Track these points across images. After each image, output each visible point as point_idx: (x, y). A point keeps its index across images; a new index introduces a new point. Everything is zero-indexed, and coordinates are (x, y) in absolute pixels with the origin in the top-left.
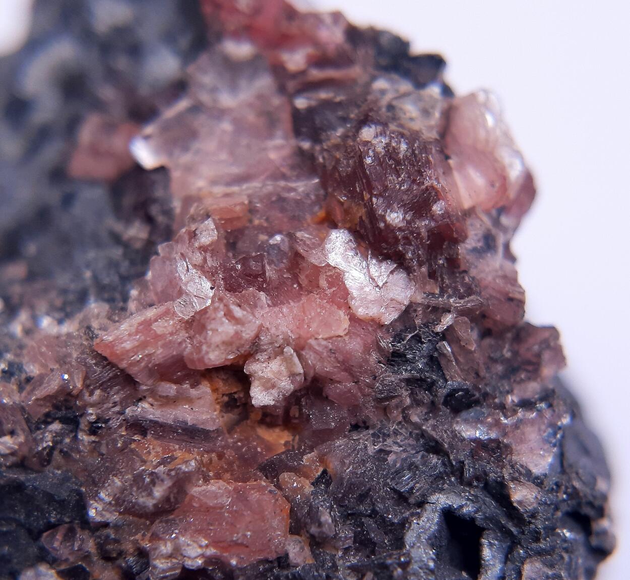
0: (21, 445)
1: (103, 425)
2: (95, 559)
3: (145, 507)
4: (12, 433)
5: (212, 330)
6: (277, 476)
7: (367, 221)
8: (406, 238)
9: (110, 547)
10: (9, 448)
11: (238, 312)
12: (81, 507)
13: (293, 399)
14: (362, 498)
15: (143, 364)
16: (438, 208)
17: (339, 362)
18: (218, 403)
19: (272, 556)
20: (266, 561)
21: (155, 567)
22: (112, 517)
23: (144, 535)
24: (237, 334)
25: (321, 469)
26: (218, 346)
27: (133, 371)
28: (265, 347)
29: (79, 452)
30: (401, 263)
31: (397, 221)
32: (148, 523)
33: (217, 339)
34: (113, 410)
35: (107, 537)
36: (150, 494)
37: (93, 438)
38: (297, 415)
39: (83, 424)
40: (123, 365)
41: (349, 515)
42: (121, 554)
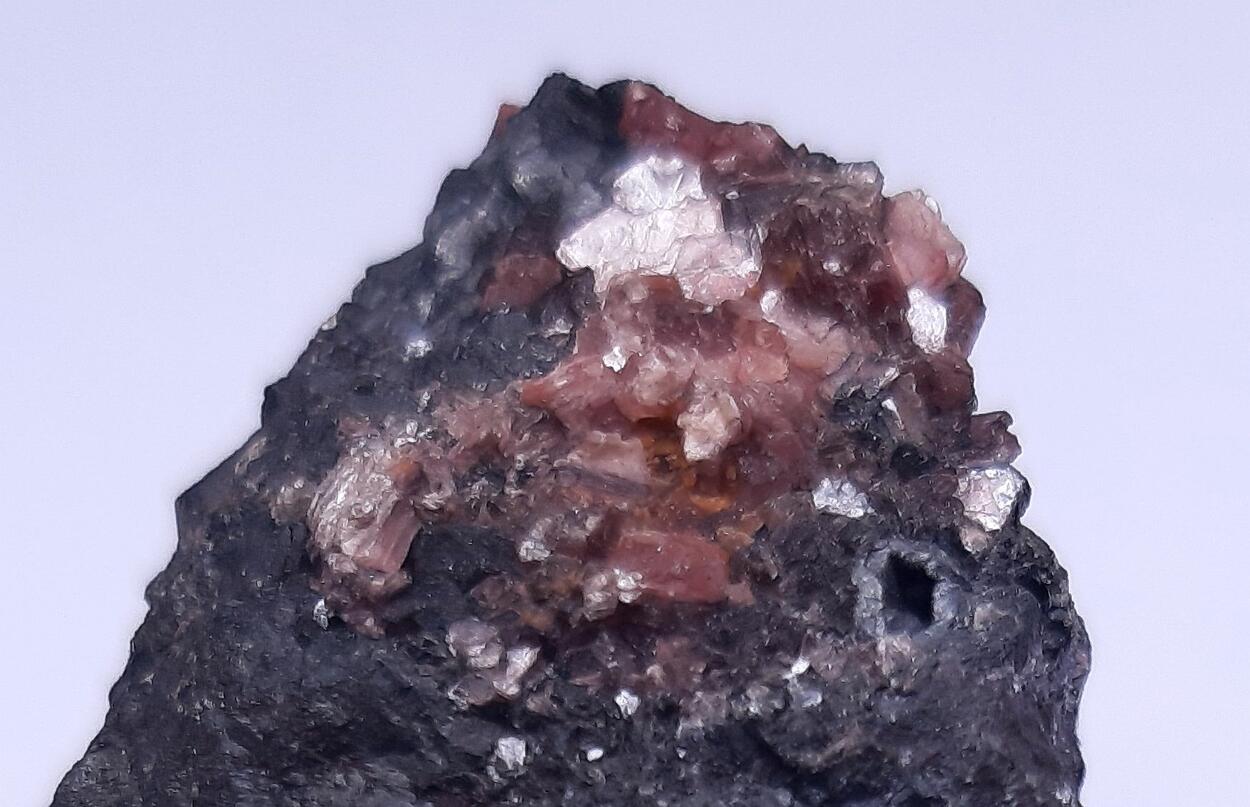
0: (448, 500)
1: (532, 474)
2: (526, 601)
3: (578, 540)
4: (439, 487)
5: (644, 370)
6: (713, 531)
7: (804, 275)
8: (844, 289)
9: (542, 586)
10: (436, 504)
11: (671, 353)
12: (513, 549)
13: (731, 452)
14: (805, 543)
15: (573, 406)
16: (877, 266)
17: (778, 406)
18: (648, 466)
19: (712, 599)
20: (704, 604)
21: (589, 601)
23: (576, 575)
24: (670, 376)
25: (761, 524)
26: (650, 386)
27: (562, 413)
28: (700, 397)
29: (506, 506)
30: (838, 313)
31: (835, 270)
32: (581, 562)
33: (649, 378)
34: (542, 457)
35: (540, 575)
36: (584, 527)
37: (520, 491)
38: (734, 477)
39: (512, 477)
40: (554, 404)
41: (793, 562)
42: (553, 593)
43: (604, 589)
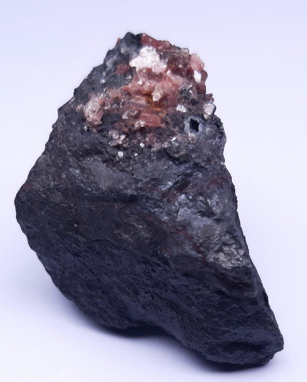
0: (109, 108)
1: (125, 103)
2: (123, 126)
3: (133, 115)
4: (108, 106)
5: (146, 84)
6: (158, 114)
7: (175, 68)
8: (182, 70)
9: (127, 124)
11: (151, 81)
12: (121, 117)
13: (161, 100)
14: (175, 116)
15: (132, 91)
16: (188, 66)
17: (170, 91)
19: (158, 127)
20: (157, 127)
21: (135, 126)
22: (127, 118)
23: (133, 122)
24: (150, 86)
25: (167, 113)
28: (156, 90)
29: (120, 109)
30: (181, 75)
31: (181, 67)
32: (134, 119)
33: (146, 86)
34: (127, 100)
35: (126, 122)
36: (134, 113)
37: (123, 107)
38: (162, 105)
39: (121, 104)
40: (129, 91)
41: (173, 120)
42: (129, 125)
43: (138, 124)
